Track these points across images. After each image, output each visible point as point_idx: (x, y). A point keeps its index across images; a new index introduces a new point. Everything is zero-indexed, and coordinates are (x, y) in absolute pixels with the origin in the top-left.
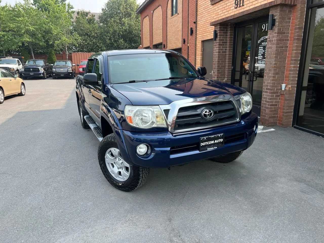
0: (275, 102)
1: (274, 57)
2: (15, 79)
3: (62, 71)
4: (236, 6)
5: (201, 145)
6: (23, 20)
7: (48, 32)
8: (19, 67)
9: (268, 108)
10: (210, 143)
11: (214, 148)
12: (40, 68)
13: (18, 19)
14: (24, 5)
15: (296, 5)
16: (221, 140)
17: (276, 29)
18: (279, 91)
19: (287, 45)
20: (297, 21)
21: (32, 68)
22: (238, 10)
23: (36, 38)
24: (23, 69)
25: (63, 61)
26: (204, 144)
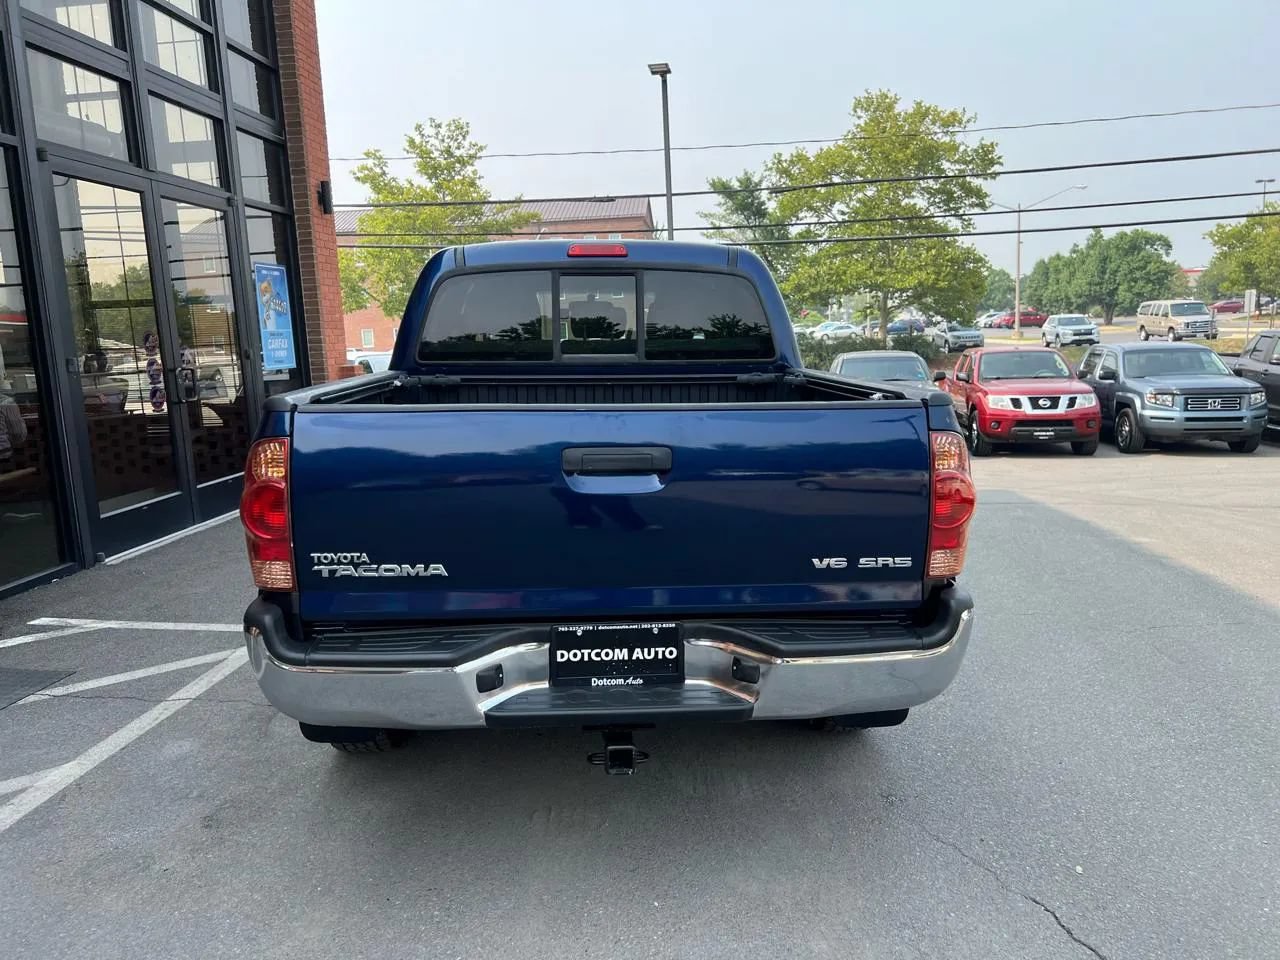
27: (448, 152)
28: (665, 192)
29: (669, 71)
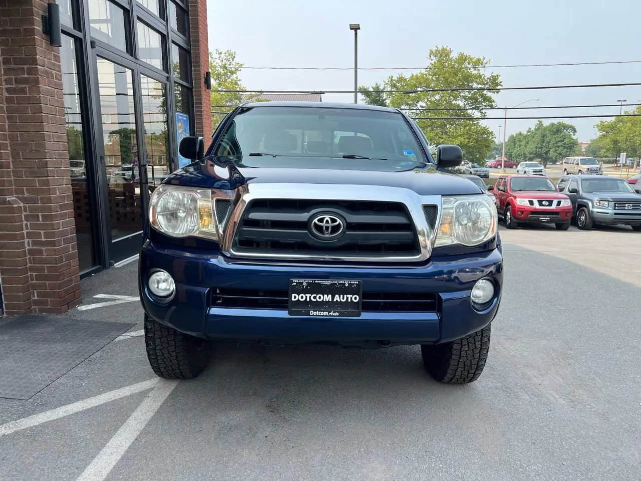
5: (294, 300)
10: (320, 298)
11: (331, 314)
16: (354, 298)
26: (302, 297)
27: (225, 67)
28: (354, 91)
29: (359, 28)
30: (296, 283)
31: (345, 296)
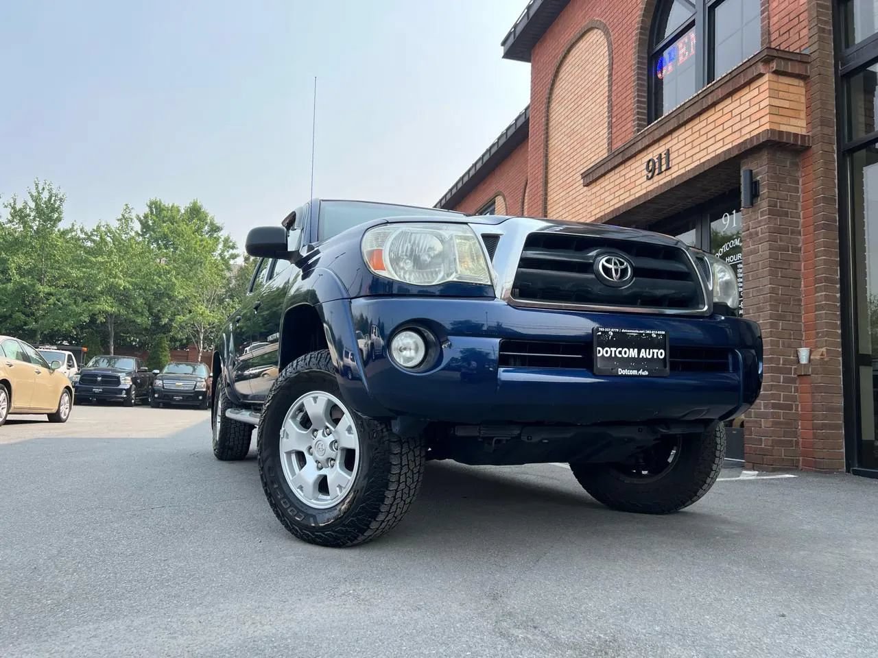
0: (786, 398)
1: (766, 274)
2: (51, 373)
3: (179, 386)
4: (650, 175)
5: (599, 355)
6: (107, 262)
7: (163, 294)
8: (68, 371)
9: (764, 416)
10: (625, 353)
11: (640, 372)
12: (122, 376)
13: (94, 259)
14: (118, 231)
15: (809, 148)
16: (660, 354)
17: (763, 204)
18: (793, 367)
19: (800, 245)
20: (817, 185)
21: (103, 376)
22: (655, 181)
23: (128, 307)
24: (77, 377)
25: (187, 365)
26: (607, 352)
30: (602, 332)
31: (651, 350)
